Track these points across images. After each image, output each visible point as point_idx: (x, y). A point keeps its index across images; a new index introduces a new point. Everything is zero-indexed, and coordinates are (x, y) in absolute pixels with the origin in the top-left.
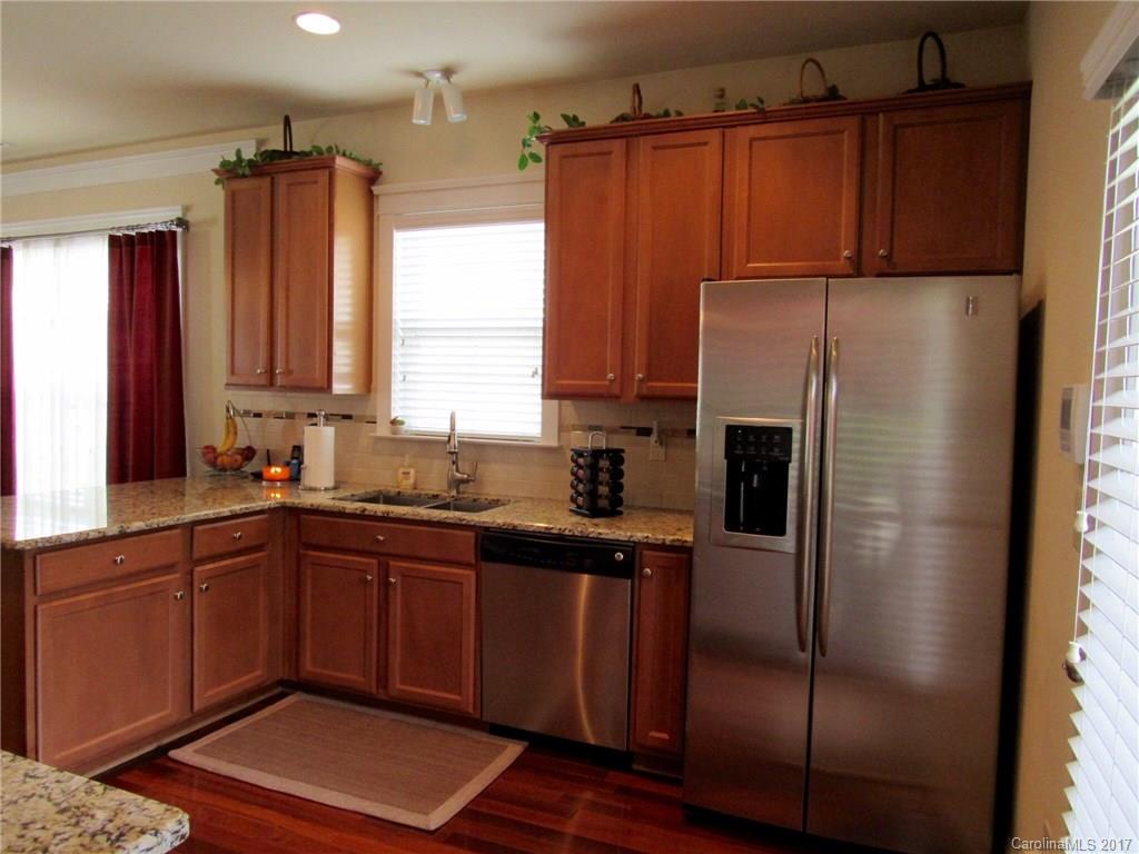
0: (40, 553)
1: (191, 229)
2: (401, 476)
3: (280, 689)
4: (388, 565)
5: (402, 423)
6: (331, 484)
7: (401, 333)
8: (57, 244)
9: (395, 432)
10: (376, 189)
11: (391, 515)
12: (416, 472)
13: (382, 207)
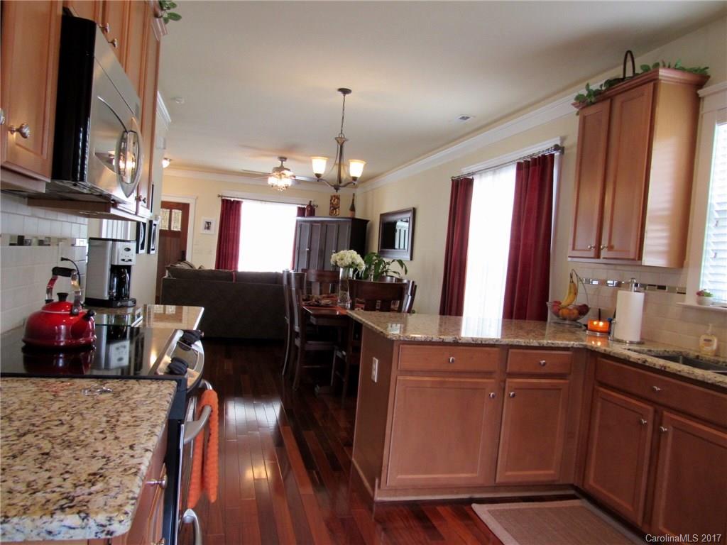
0: (403, 344)
1: (565, 152)
2: (702, 342)
3: (572, 492)
4: (662, 413)
5: (709, 295)
6: (636, 339)
7: (717, 215)
8: (494, 172)
9: (700, 303)
10: (701, 92)
11: (667, 370)
12: (719, 341)
13: (706, 107)
